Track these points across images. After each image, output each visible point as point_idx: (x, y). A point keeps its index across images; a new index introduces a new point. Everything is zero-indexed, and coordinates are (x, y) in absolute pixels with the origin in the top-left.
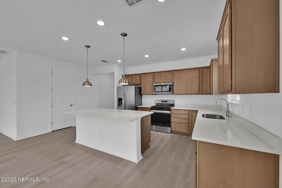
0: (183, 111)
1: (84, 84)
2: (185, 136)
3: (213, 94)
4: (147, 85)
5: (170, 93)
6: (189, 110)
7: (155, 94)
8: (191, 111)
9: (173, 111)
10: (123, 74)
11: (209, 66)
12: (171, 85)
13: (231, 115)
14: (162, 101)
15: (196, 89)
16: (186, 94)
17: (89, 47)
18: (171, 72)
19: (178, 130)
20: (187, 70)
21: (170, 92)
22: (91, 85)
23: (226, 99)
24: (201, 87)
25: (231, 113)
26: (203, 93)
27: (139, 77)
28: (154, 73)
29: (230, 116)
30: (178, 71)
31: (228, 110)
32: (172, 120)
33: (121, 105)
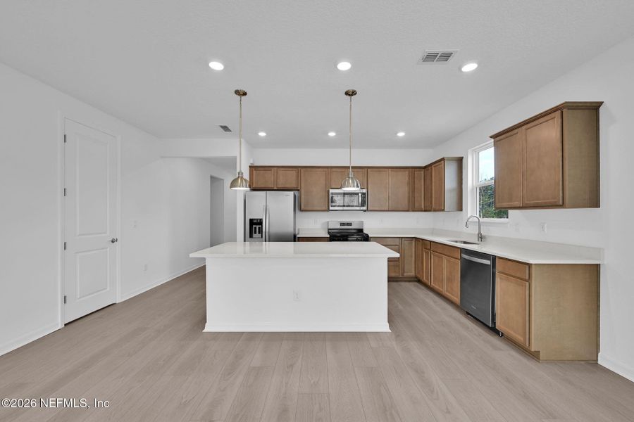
0: (389, 239)
3: (446, 210)
4: (313, 190)
5: (362, 208)
6: (399, 237)
8: (403, 239)
12: (363, 194)
15: (405, 202)
16: (388, 210)
17: (245, 94)
21: (363, 205)
24: (412, 199)
26: (415, 209)
27: (295, 173)
28: (328, 169)
30: (376, 169)
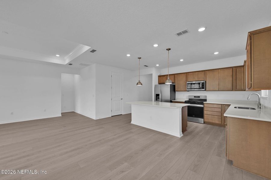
0: (215, 105)
1: (137, 84)
2: (218, 127)
3: (246, 90)
4: (181, 83)
5: (203, 90)
6: (221, 104)
7: (188, 91)
8: (224, 105)
9: (205, 105)
10: (159, 74)
11: (243, 65)
12: (203, 83)
13: (263, 107)
14: (195, 97)
15: (230, 86)
16: (218, 91)
17: (140, 58)
18: (204, 72)
19: (210, 121)
20: (219, 70)
21: (203, 88)
22: (142, 84)
23: (258, 94)
24: (234, 84)
25: (263, 105)
26: (236, 90)
27: (173, 76)
28: (187, 73)
29: (261, 108)
30: (211, 71)
31: (260, 103)
32: (205, 112)
33: (158, 100)
